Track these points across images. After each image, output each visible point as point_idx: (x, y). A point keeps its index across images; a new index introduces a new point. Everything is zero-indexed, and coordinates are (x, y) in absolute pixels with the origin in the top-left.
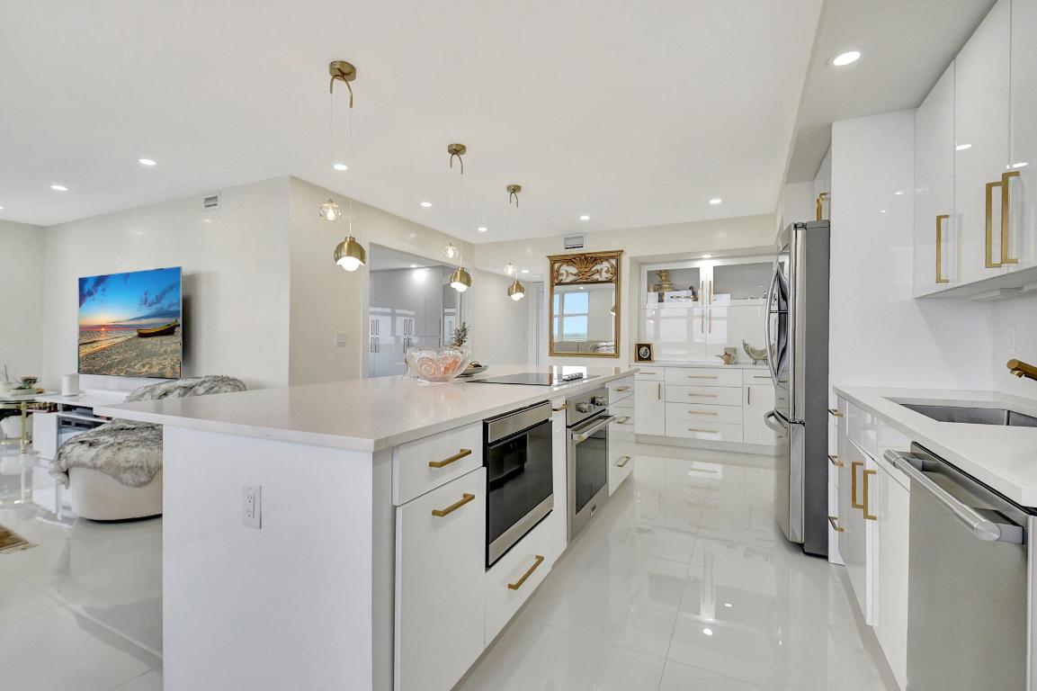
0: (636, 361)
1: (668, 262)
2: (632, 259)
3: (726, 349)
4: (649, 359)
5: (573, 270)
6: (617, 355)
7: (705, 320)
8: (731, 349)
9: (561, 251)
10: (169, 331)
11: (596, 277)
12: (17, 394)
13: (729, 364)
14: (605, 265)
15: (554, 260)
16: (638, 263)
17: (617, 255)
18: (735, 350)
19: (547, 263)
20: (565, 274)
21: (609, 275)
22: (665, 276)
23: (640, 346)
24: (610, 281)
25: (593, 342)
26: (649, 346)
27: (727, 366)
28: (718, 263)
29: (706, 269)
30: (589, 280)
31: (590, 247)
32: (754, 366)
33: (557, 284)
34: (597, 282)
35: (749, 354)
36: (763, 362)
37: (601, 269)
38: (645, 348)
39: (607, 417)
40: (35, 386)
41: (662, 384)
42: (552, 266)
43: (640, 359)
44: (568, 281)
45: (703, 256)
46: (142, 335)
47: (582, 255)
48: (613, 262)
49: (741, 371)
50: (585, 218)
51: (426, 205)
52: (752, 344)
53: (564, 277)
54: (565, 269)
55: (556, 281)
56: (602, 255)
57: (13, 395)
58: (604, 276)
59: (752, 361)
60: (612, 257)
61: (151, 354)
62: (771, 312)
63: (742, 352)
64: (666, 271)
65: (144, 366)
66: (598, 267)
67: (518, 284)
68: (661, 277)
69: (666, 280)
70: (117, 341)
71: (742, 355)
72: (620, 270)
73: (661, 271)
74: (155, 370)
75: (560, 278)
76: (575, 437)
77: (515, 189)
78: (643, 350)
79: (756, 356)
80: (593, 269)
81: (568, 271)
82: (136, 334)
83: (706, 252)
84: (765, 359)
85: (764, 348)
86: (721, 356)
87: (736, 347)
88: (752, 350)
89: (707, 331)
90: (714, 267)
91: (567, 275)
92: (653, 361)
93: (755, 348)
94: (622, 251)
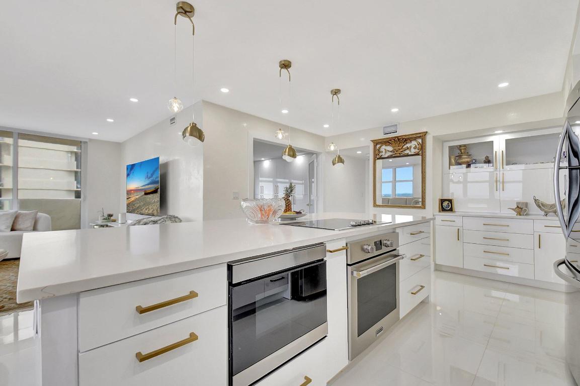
0: (440, 211)
2: (434, 137)
3: (517, 203)
4: (451, 210)
5: (390, 148)
6: (422, 206)
7: (498, 183)
8: (523, 203)
9: (381, 136)
10: (155, 192)
11: (407, 152)
12: (104, 222)
13: (521, 215)
14: (414, 143)
15: (376, 143)
16: (440, 141)
17: (423, 136)
18: (526, 204)
19: (372, 145)
20: (384, 151)
21: (417, 151)
22: (464, 150)
23: (442, 201)
24: (417, 154)
25: (415, 198)
26: (450, 201)
27: (519, 217)
28: (509, 137)
29: (499, 143)
30: (401, 155)
31: (402, 132)
32: (545, 218)
33: (378, 159)
34: (408, 155)
35: (540, 207)
36: (553, 214)
37: (411, 147)
38: (447, 202)
39: (396, 256)
40: (112, 218)
41: (461, 229)
42: (375, 146)
43: (443, 209)
44: (386, 156)
45: (496, 132)
46: (146, 194)
47: (396, 137)
48: (420, 141)
49: (532, 221)
50: (395, 110)
51: (285, 112)
52: (543, 199)
53: (383, 154)
54: (384, 148)
55: (378, 157)
56: (411, 136)
57: (102, 222)
58: (413, 151)
59: (543, 213)
60: (419, 137)
61: (149, 204)
63: (533, 206)
64: (465, 146)
65: (146, 209)
66: (408, 145)
67: (339, 157)
68: (460, 150)
70: (137, 197)
71: (533, 208)
72: (425, 146)
73: (460, 146)
74: (150, 212)
75: (381, 154)
76: (355, 273)
77: (336, 92)
78: (445, 204)
79: (546, 209)
80: (404, 147)
81: (387, 150)
82: (144, 193)
83: (499, 128)
84: (555, 212)
85: (554, 203)
86: (513, 209)
87: (528, 202)
88: (542, 204)
89: (501, 190)
90: (506, 140)
91: (386, 152)
92: (455, 212)
93: (548, 203)
94: (427, 132)
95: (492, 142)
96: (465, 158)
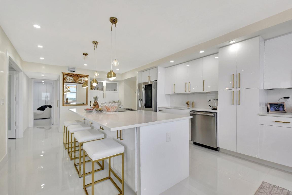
2: (90, 78)
6: (87, 104)
9: (67, 72)
11: (80, 82)
15: (64, 74)
19: (62, 75)
28: (107, 82)
30: (77, 82)
33: (66, 82)
37: (82, 80)
42: (64, 76)
44: (70, 82)
47: (75, 74)
54: (68, 77)
58: (83, 82)
75: (67, 80)
80: (79, 79)
81: (70, 79)
89: (105, 98)
91: (70, 80)
95: (102, 83)
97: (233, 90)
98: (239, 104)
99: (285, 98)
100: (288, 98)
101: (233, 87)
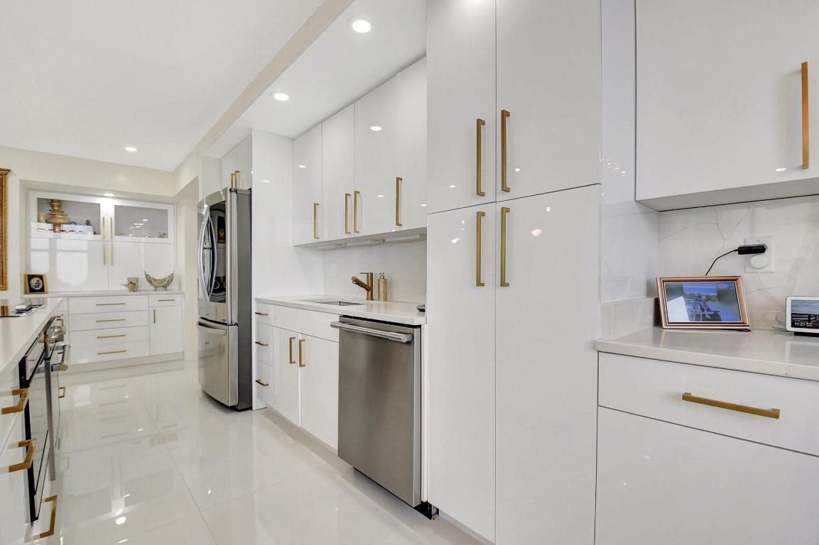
0: (26, 292)
1: (62, 193)
2: (22, 182)
3: (128, 279)
4: (42, 290)
6: (4, 286)
7: (107, 256)
8: (134, 278)
13: (134, 291)
16: (27, 188)
17: (3, 174)
18: (138, 280)
22: (59, 206)
23: (30, 277)
26: (41, 277)
28: (119, 203)
29: (108, 206)
32: (155, 292)
35: (151, 282)
36: (162, 288)
38: (37, 279)
43: (32, 291)
45: (106, 194)
49: (147, 296)
52: (154, 275)
59: (153, 288)
62: (204, 248)
63: (144, 281)
64: (59, 201)
68: (53, 206)
69: (58, 211)
71: (144, 284)
72: (6, 192)
73: (52, 201)
78: (34, 281)
79: (157, 284)
83: (109, 191)
84: (165, 286)
86: (126, 285)
87: (139, 277)
88: (154, 279)
89: (110, 263)
90: (116, 206)
92: (47, 293)
93: (156, 278)
94: (9, 171)
95: (99, 205)
96: (60, 218)
97: (480, 209)
98: (504, 284)
99: (744, 251)
100: (760, 250)
101: (480, 193)
